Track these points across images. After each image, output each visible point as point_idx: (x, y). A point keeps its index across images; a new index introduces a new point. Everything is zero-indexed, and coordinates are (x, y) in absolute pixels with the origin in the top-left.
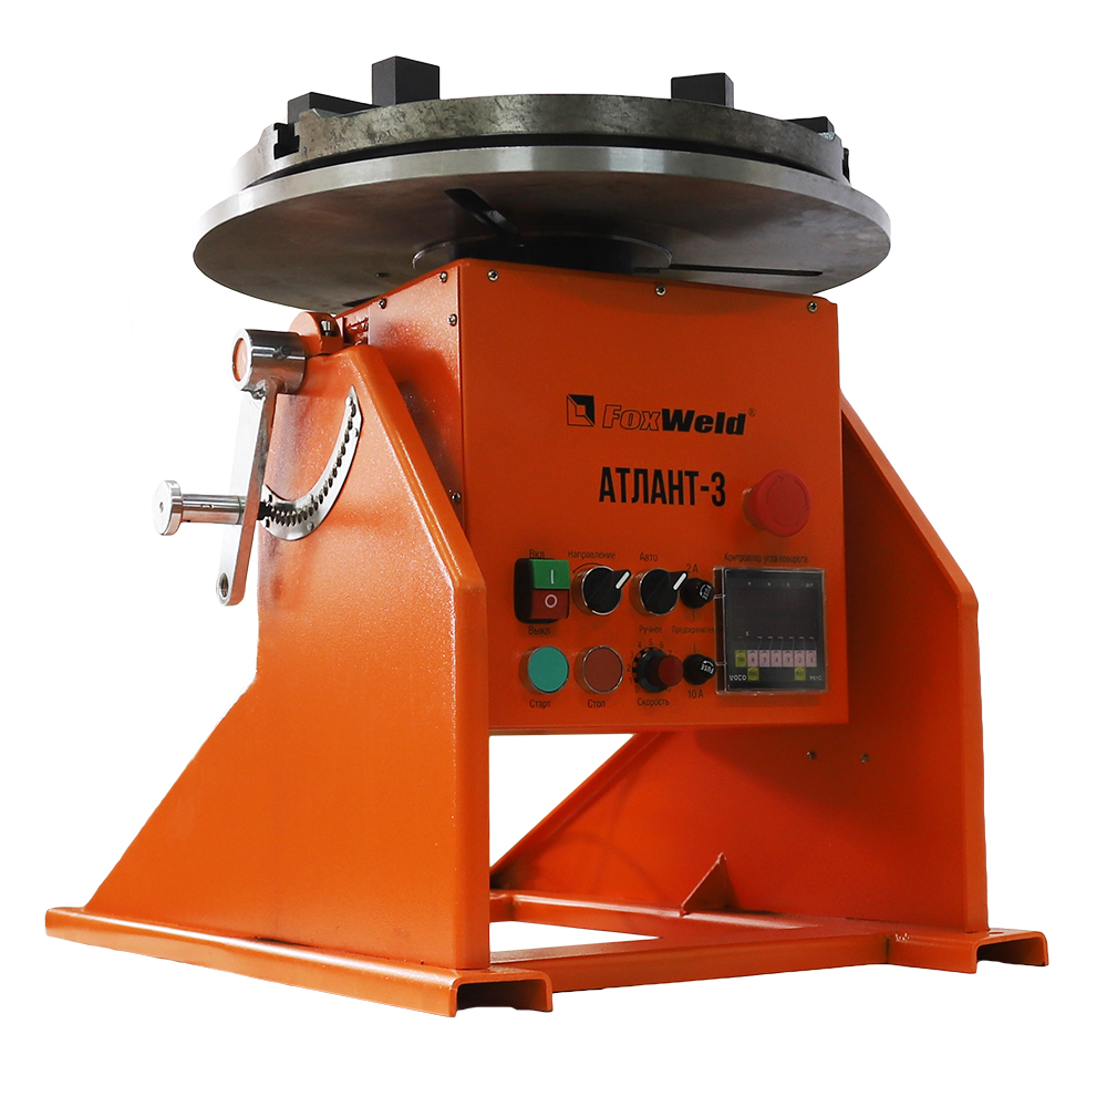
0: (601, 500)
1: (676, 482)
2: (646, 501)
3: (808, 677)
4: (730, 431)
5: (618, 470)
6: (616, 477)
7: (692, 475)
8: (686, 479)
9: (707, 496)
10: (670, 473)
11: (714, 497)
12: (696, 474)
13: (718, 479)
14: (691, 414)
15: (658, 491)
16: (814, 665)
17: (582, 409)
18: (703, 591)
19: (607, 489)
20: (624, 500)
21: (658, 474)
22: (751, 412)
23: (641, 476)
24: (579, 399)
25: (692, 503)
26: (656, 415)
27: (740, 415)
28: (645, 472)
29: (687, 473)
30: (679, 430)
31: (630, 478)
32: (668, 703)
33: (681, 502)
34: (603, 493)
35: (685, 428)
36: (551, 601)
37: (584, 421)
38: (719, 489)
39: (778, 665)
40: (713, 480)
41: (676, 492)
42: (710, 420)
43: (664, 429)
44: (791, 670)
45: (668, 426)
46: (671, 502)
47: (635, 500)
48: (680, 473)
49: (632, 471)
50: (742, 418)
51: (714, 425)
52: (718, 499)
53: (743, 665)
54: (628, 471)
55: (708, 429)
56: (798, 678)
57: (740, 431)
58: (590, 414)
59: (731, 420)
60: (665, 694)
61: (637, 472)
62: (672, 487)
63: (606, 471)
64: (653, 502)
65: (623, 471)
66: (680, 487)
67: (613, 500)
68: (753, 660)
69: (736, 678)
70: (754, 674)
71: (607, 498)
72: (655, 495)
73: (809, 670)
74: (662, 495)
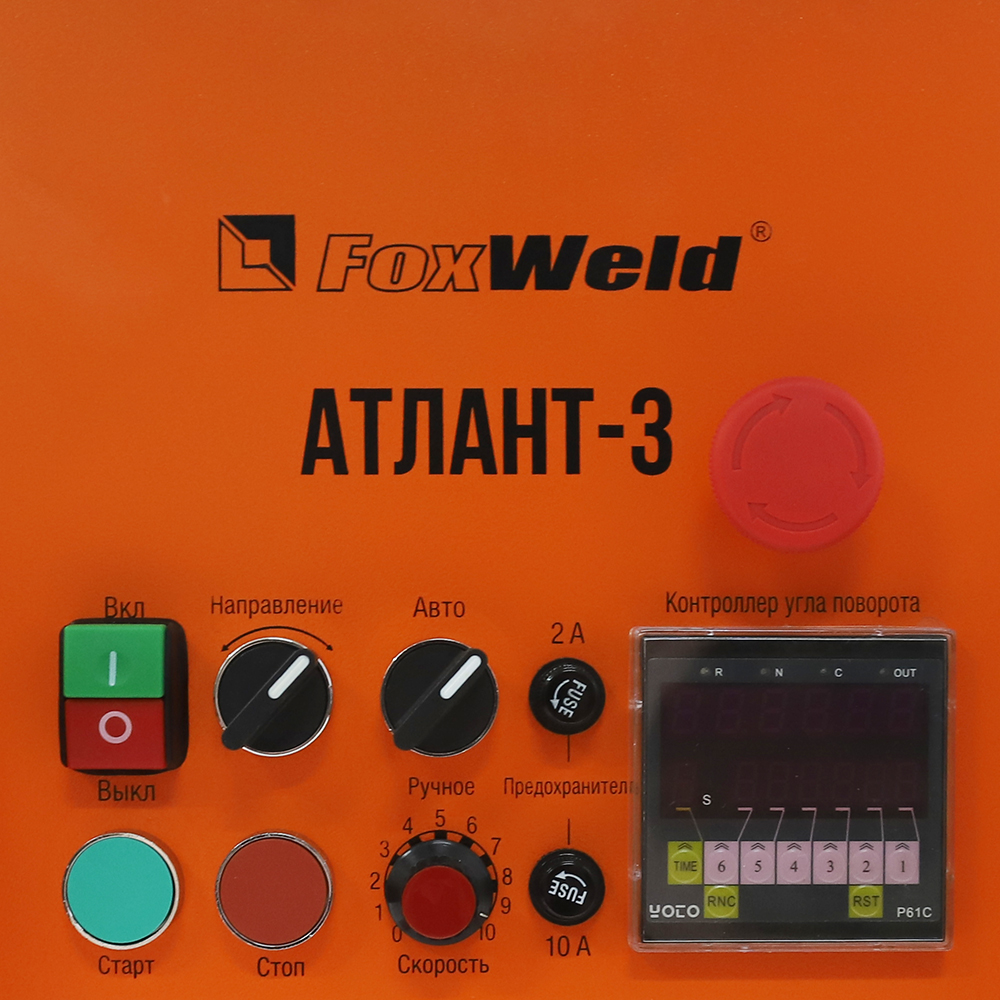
0: (308, 468)
1: (524, 417)
2: (436, 467)
3: (889, 907)
4: (691, 282)
5: (356, 395)
6: (351, 416)
7: (574, 398)
8: (556, 412)
9: (621, 448)
10: (510, 396)
11: (638, 453)
12: (588, 395)
13: (652, 408)
14: (574, 245)
15: (473, 441)
16: (912, 877)
17: (260, 249)
18: (563, 695)
19: (324, 441)
20: (371, 467)
21: (473, 400)
22: (760, 231)
23: (423, 408)
24: (250, 226)
25: (573, 466)
26: (469, 255)
27: (722, 240)
28: (435, 397)
29: (558, 394)
30: (538, 287)
31: (390, 414)
32: (484, 968)
33: (539, 466)
34: (312, 454)
35: (556, 279)
36: (115, 727)
37: (266, 279)
38: (656, 430)
39: (800, 878)
40: (638, 407)
41: (525, 446)
42: (631, 256)
43: (495, 285)
44: (840, 893)
45: (506, 276)
46: (511, 467)
47: (404, 466)
48: (538, 395)
49: (398, 397)
50: (729, 248)
51: (644, 271)
52: (652, 456)
53: (690, 879)
54: (386, 395)
55: (625, 282)
56: (856, 912)
57: (723, 280)
58: (284, 260)
59: (697, 255)
60: (477, 947)
61: (412, 397)
62: (512, 431)
63: (324, 400)
64: (457, 468)
65: (370, 398)
66: (537, 432)
67: (341, 468)
68: (721, 866)
69: (671, 912)
70: (724, 902)
71: (324, 466)
72: (462, 453)
73: (893, 894)
74: (484, 453)
